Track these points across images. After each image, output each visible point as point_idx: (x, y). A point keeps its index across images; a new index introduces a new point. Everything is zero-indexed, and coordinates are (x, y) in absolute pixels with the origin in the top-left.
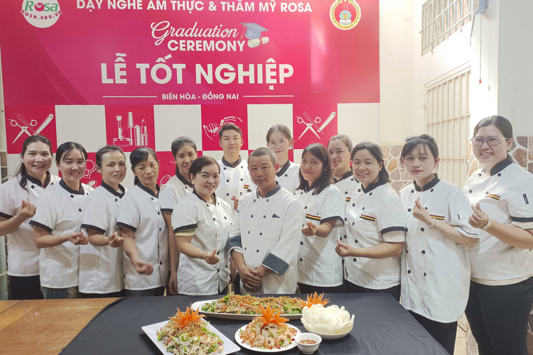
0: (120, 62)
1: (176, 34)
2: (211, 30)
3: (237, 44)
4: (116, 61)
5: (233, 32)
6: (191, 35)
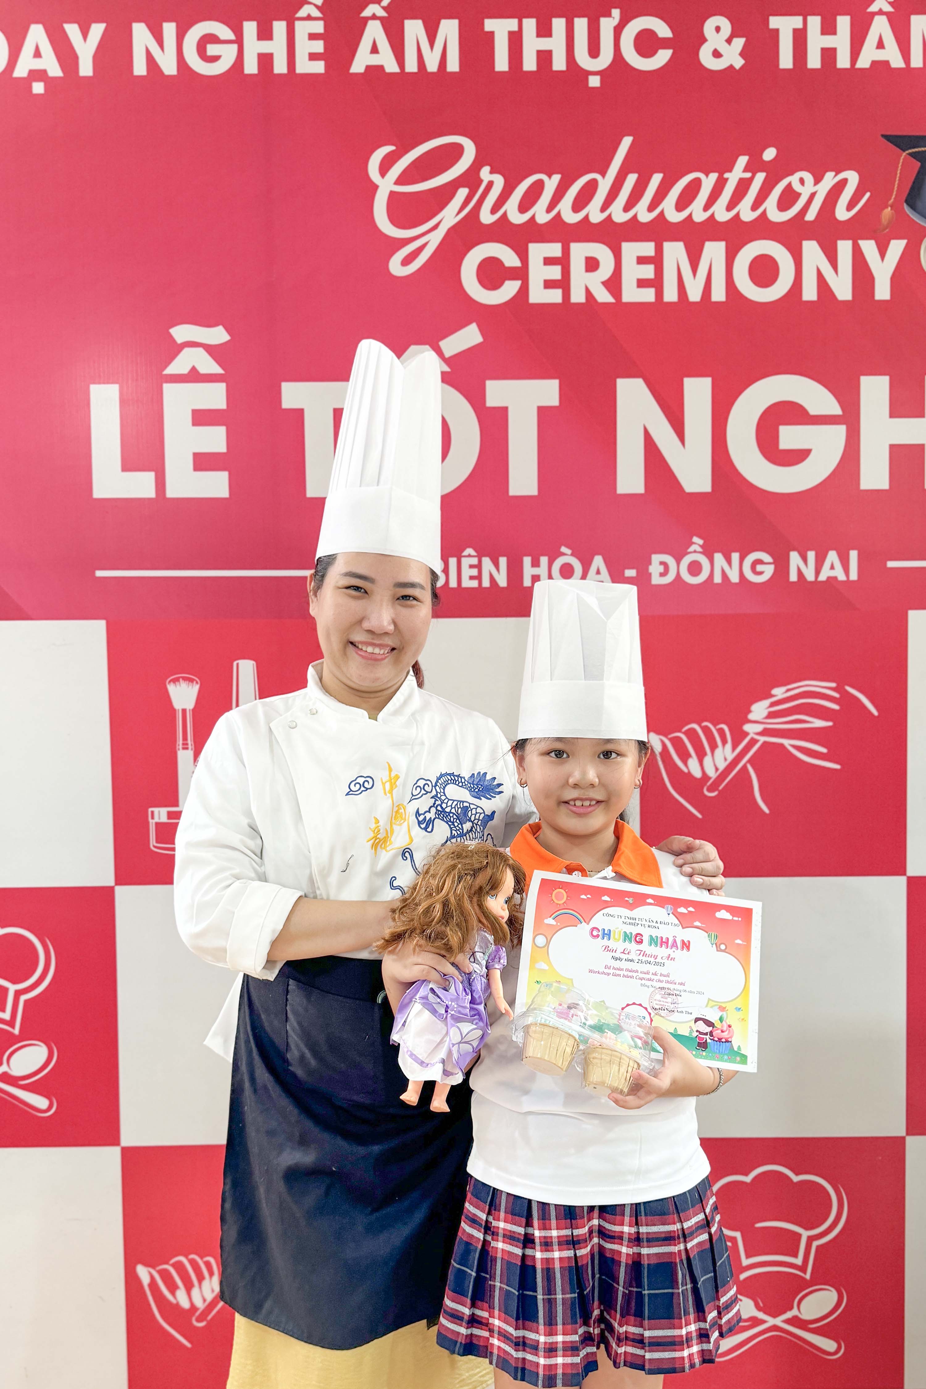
0: (194, 376)
1: (511, 208)
2: (709, 182)
3: (859, 258)
4: (171, 370)
5: (839, 188)
6: (594, 212)
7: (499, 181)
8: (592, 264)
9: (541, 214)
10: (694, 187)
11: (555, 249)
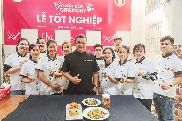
1: (63, 6)
3: (83, 10)
5: (82, 6)
6: (68, 7)
7: (62, 4)
8: (68, 10)
9: (65, 6)
10: (74, 5)
11: (66, 9)
